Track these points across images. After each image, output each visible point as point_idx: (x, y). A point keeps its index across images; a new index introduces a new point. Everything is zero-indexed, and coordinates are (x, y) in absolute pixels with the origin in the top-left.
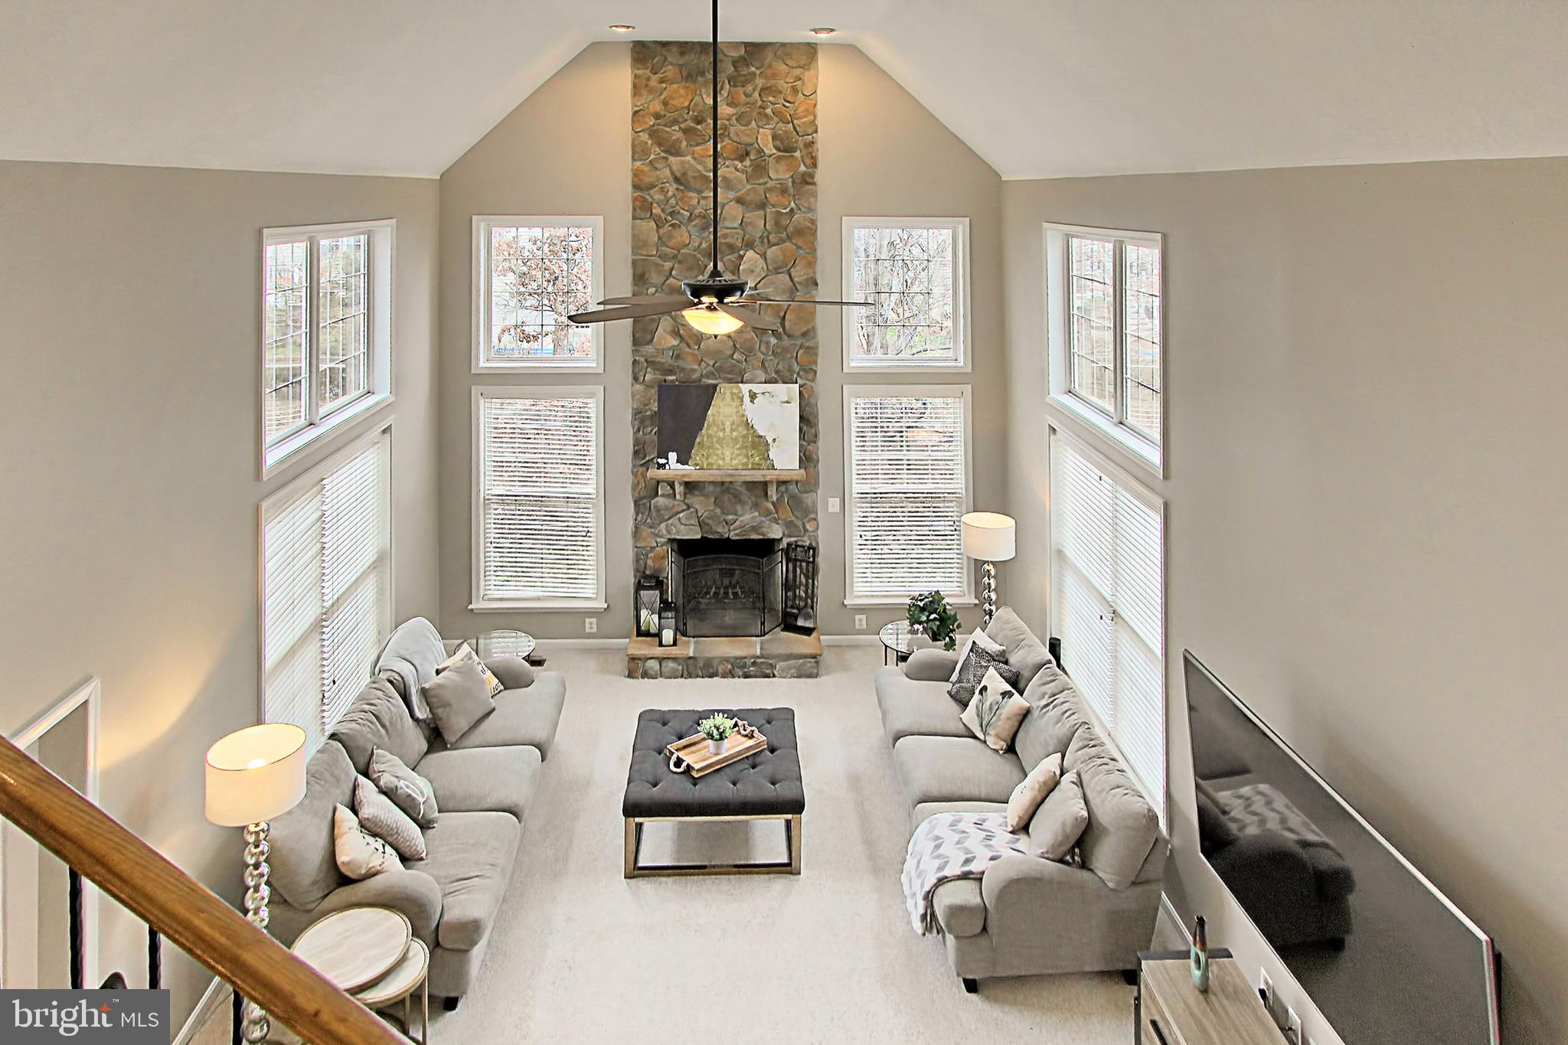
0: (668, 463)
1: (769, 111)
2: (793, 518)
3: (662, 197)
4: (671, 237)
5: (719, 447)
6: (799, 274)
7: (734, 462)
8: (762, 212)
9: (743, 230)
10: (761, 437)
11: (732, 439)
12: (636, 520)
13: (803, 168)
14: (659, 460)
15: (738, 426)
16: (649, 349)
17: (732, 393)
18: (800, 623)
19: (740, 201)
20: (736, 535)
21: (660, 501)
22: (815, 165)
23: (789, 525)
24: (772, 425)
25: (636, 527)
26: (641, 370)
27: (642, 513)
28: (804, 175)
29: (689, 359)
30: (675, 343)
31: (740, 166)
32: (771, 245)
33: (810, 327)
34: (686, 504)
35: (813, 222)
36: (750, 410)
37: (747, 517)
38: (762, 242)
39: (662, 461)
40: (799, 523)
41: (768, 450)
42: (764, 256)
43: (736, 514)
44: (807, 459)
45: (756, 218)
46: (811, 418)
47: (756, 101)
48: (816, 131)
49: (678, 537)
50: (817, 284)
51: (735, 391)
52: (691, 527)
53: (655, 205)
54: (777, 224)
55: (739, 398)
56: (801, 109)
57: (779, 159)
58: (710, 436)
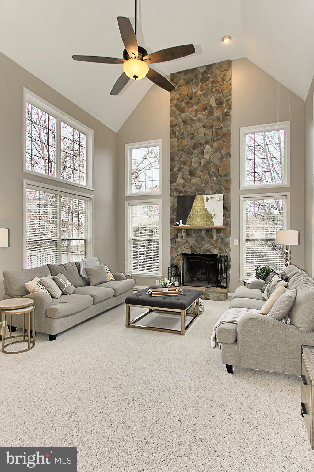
0: (179, 224)
1: (214, 90)
2: (222, 247)
3: (179, 129)
4: (181, 143)
5: (196, 218)
6: (224, 152)
7: (201, 223)
8: (211, 130)
9: (205, 137)
10: (209, 214)
11: (200, 215)
12: (171, 246)
13: (226, 110)
14: (177, 223)
15: (202, 210)
16: (175, 184)
17: (200, 198)
18: (222, 284)
19: (204, 126)
20: (202, 252)
21: (179, 240)
22: (230, 108)
23: (220, 249)
24: (214, 210)
25: (171, 249)
26: (172, 192)
27: (173, 244)
28: (226, 113)
29: (187, 187)
30: (183, 181)
31: (204, 113)
32: (214, 141)
33: (227, 172)
34: (187, 241)
35: (229, 131)
36: (206, 204)
37: (206, 246)
38: (211, 141)
39: (178, 223)
40: (224, 249)
41: (212, 219)
42: (212, 146)
43: (202, 245)
44: (226, 223)
45: (209, 132)
46: (228, 208)
47: (210, 87)
48: (230, 95)
49: (184, 252)
50: (230, 155)
51: (201, 197)
52: (188, 249)
53: (177, 132)
54: (216, 133)
55: (202, 200)
56: (225, 87)
57: (217, 108)
58: (193, 214)
